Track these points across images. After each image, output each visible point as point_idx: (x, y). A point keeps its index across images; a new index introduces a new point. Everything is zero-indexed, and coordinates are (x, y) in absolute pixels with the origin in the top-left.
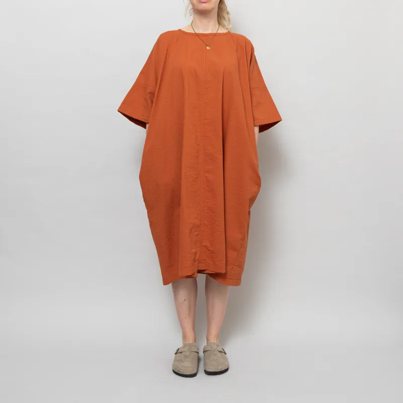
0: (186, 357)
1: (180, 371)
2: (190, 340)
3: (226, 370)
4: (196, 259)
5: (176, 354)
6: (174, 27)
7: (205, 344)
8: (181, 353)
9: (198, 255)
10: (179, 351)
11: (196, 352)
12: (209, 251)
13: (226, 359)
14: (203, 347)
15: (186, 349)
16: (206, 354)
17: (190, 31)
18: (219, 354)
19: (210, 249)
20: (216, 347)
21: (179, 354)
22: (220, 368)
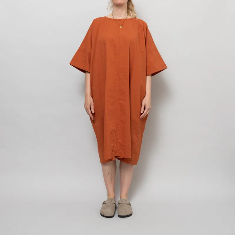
0: (108, 206)
1: (104, 214)
2: (112, 197)
3: (131, 215)
4: (114, 149)
5: (103, 204)
6: (102, 15)
7: (119, 199)
8: (106, 203)
9: (115, 148)
10: (105, 203)
11: (114, 204)
12: (122, 145)
13: (131, 209)
14: (118, 201)
15: (108, 202)
16: (119, 205)
17: (111, 17)
18: (127, 206)
19: (122, 144)
20: (125, 201)
21: (104, 204)
22: (127, 213)
